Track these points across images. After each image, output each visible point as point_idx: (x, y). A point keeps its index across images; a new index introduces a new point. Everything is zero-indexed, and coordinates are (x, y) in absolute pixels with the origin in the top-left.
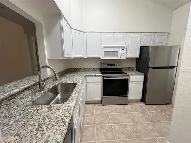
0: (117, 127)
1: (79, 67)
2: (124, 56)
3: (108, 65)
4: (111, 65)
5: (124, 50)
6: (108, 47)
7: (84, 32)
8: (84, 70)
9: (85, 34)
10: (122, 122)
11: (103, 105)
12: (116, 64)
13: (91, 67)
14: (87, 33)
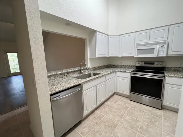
0: (128, 118)
1: (117, 64)
2: (163, 53)
3: (145, 63)
4: (148, 63)
5: (164, 46)
6: (142, 45)
7: (120, 35)
8: (121, 67)
9: (121, 36)
10: (137, 118)
11: (130, 100)
12: (155, 63)
13: (127, 65)
14: (122, 35)
